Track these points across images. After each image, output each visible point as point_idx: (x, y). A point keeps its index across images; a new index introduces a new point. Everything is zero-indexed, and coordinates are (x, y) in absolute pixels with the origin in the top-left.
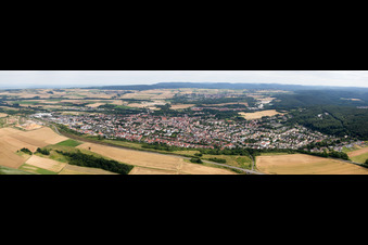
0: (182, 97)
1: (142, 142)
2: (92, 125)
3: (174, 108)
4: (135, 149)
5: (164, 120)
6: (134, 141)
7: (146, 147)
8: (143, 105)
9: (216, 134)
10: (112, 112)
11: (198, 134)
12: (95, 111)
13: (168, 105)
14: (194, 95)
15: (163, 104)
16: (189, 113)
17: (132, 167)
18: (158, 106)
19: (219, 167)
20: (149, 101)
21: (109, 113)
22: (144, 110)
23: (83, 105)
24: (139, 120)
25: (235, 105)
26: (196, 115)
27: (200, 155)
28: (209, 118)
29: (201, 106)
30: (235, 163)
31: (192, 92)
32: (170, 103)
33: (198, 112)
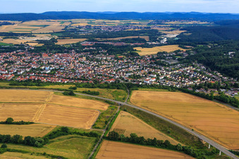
0: (73, 30)
3: (61, 43)
5: (45, 56)
6: (2, 80)
8: (21, 41)
9: (101, 69)
11: (80, 70)
13: (54, 40)
14: (88, 27)
15: (47, 38)
16: (78, 48)
18: (40, 42)
19: (91, 98)
20: (30, 35)
22: (22, 47)
24: (14, 58)
25: (133, 39)
26: (85, 51)
27: (75, 89)
28: (98, 53)
29: (93, 41)
30: (110, 95)
31: (87, 24)
32: (56, 37)
33: (89, 47)
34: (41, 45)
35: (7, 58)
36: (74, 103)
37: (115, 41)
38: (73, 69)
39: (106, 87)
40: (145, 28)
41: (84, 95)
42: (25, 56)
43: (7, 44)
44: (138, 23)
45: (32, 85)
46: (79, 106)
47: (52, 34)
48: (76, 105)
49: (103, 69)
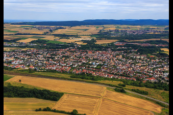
0: (106, 33)
1: (70, 73)
2: (24, 60)
3: (99, 43)
4: (65, 79)
5: (90, 54)
6: (64, 72)
7: (75, 77)
8: (71, 40)
9: (138, 67)
10: (44, 47)
11: (120, 67)
12: (26, 46)
13: (93, 41)
14: (117, 31)
15: (89, 39)
16: (112, 47)
17: (62, 94)
18: (84, 41)
19: (142, 98)
20: (76, 36)
21: (41, 47)
22: (72, 45)
23: (14, 41)
24: (68, 54)
25: (157, 41)
26: (119, 50)
27: (124, 86)
28: (131, 52)
29: (123, 41)
30: (159, 96)
31: (115, 29)
32: (95, 38)
33: (121, 46)
34: (85, 44)
35: (64, 53)
36: (127, 101)
37: (142, 43)
38: (114, 66)
39: (153, 88)
40: (164, 32)
41: (134, 93)
42: (76, 52)
43: (62, 43)
44: (156, 28)
45: (87, 79)
46: (133, 104)
47: (91, 36)
48: (129, 103)
49: (140, 67)
